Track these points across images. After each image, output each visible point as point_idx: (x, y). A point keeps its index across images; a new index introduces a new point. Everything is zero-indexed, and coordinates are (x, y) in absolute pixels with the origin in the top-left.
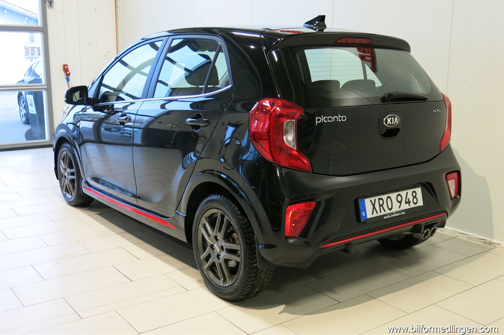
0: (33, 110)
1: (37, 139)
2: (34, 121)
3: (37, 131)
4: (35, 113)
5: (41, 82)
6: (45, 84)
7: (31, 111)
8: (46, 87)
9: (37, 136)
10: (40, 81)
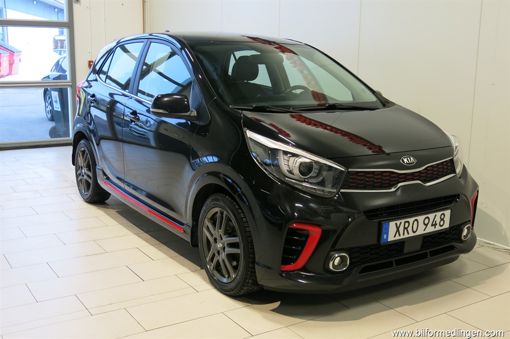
0: (57, 107)
1: (61, 137)
2: (58, 117)
3: (61, 129)
4: (60, 110)
5: (66, 79)
6: (70, 81)
7: (56, 108)
8: (71, 84)
9: (61, 134)
10: (65, 77)
